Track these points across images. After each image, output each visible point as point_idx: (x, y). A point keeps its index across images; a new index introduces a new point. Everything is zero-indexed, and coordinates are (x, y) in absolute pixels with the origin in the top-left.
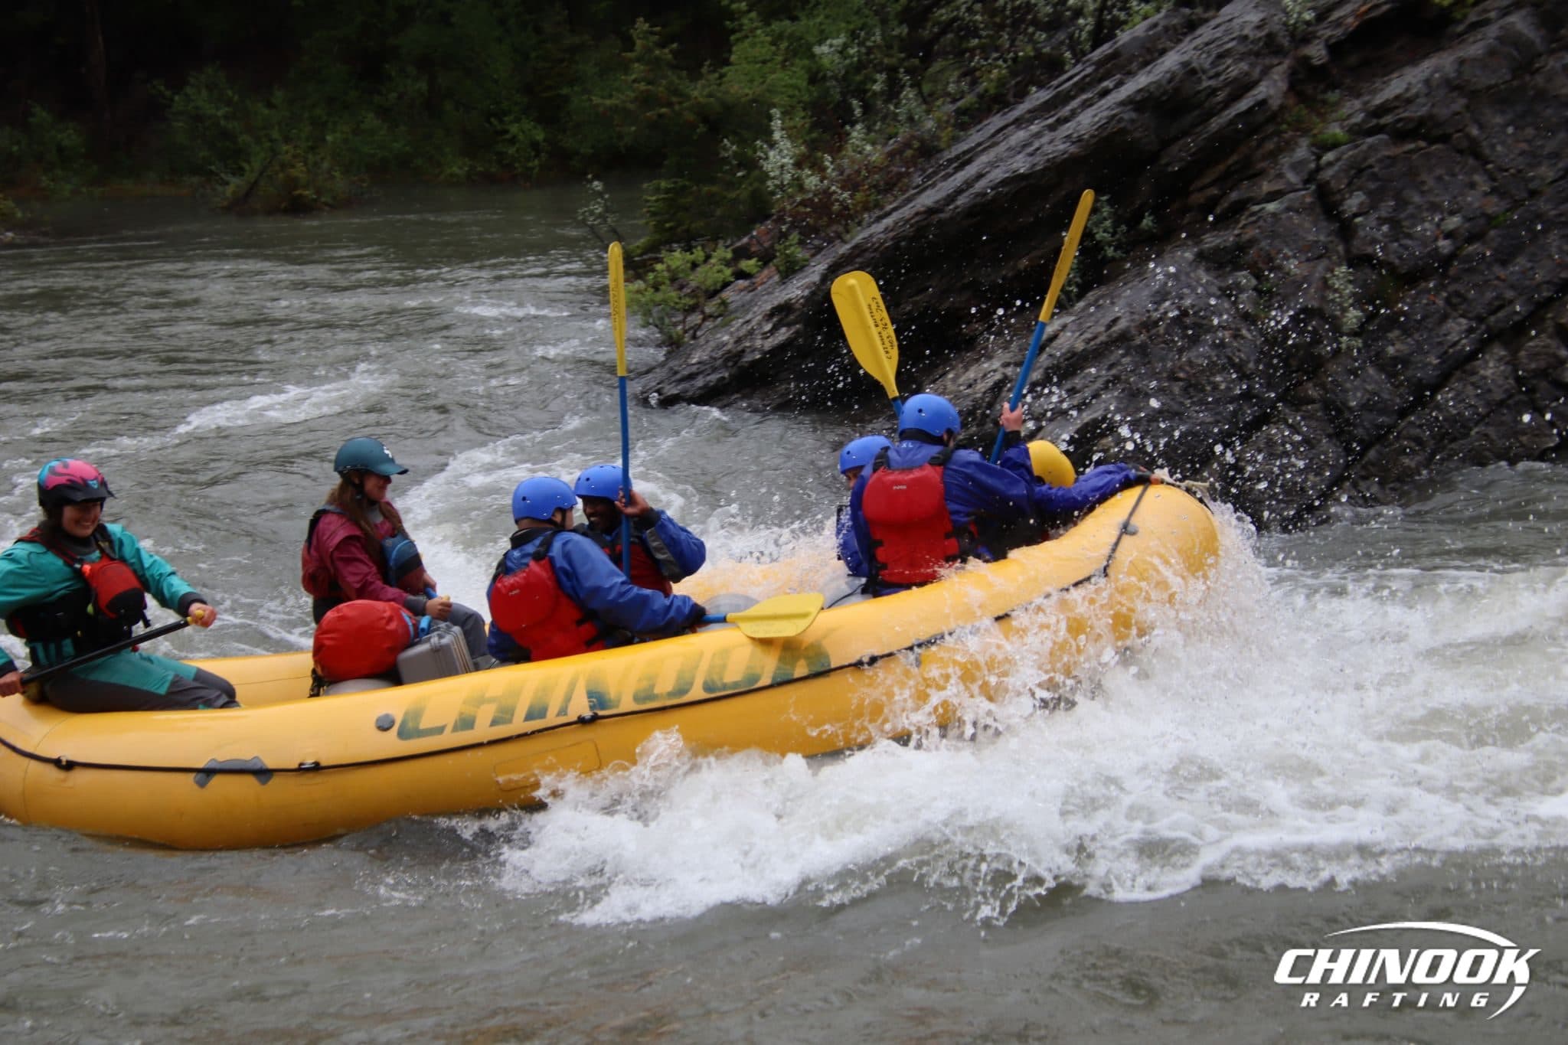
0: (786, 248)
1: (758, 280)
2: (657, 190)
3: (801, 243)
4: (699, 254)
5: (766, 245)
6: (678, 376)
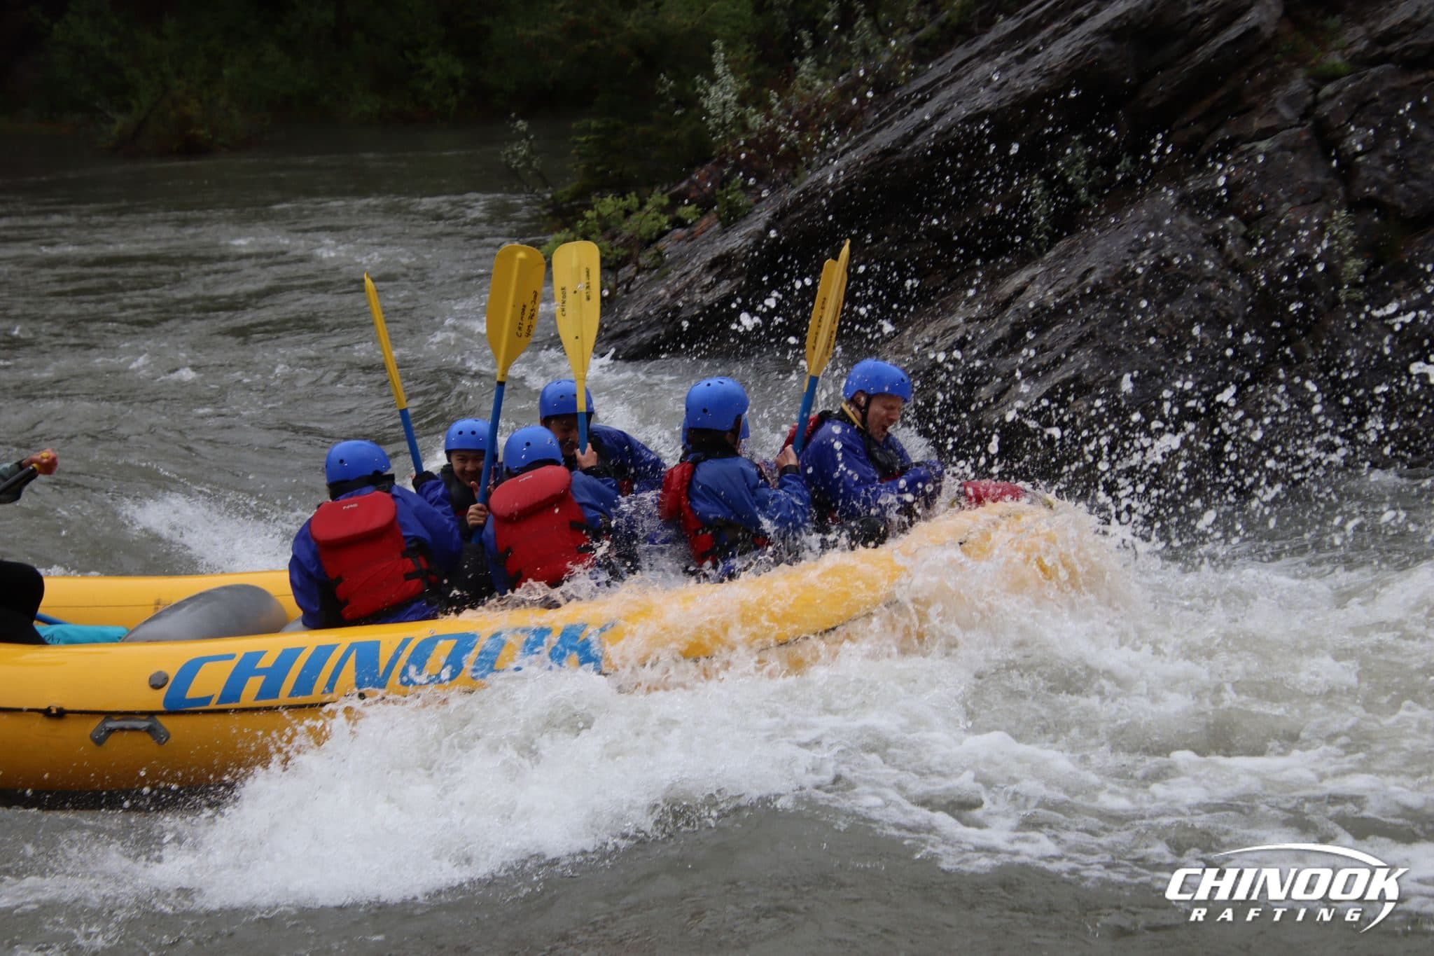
0: (727, 194)
1: (697, 229)
2: (587, 130)
3: (745, 188)
4: (632, 200)
5: (707, 190)
6: (610, 334)
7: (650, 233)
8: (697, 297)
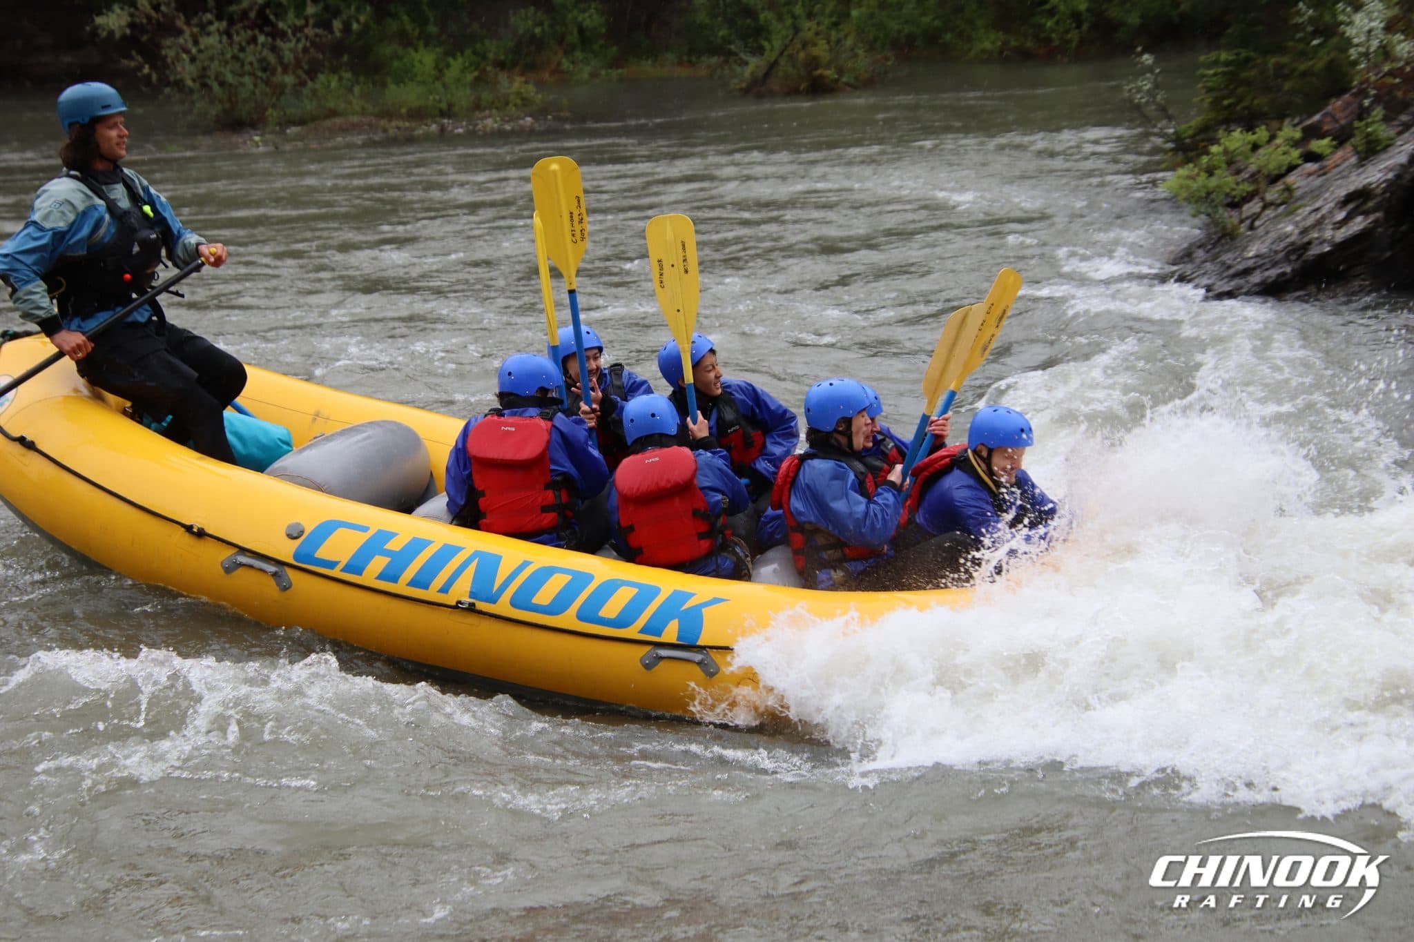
0: (1367, 125)
2: (1216, 63)
3: (1387, 119)
4: (1262, 133)
5: (1343, 122)
6: (1232, 271)
7: (1280, 167)
8: (1328, 234)
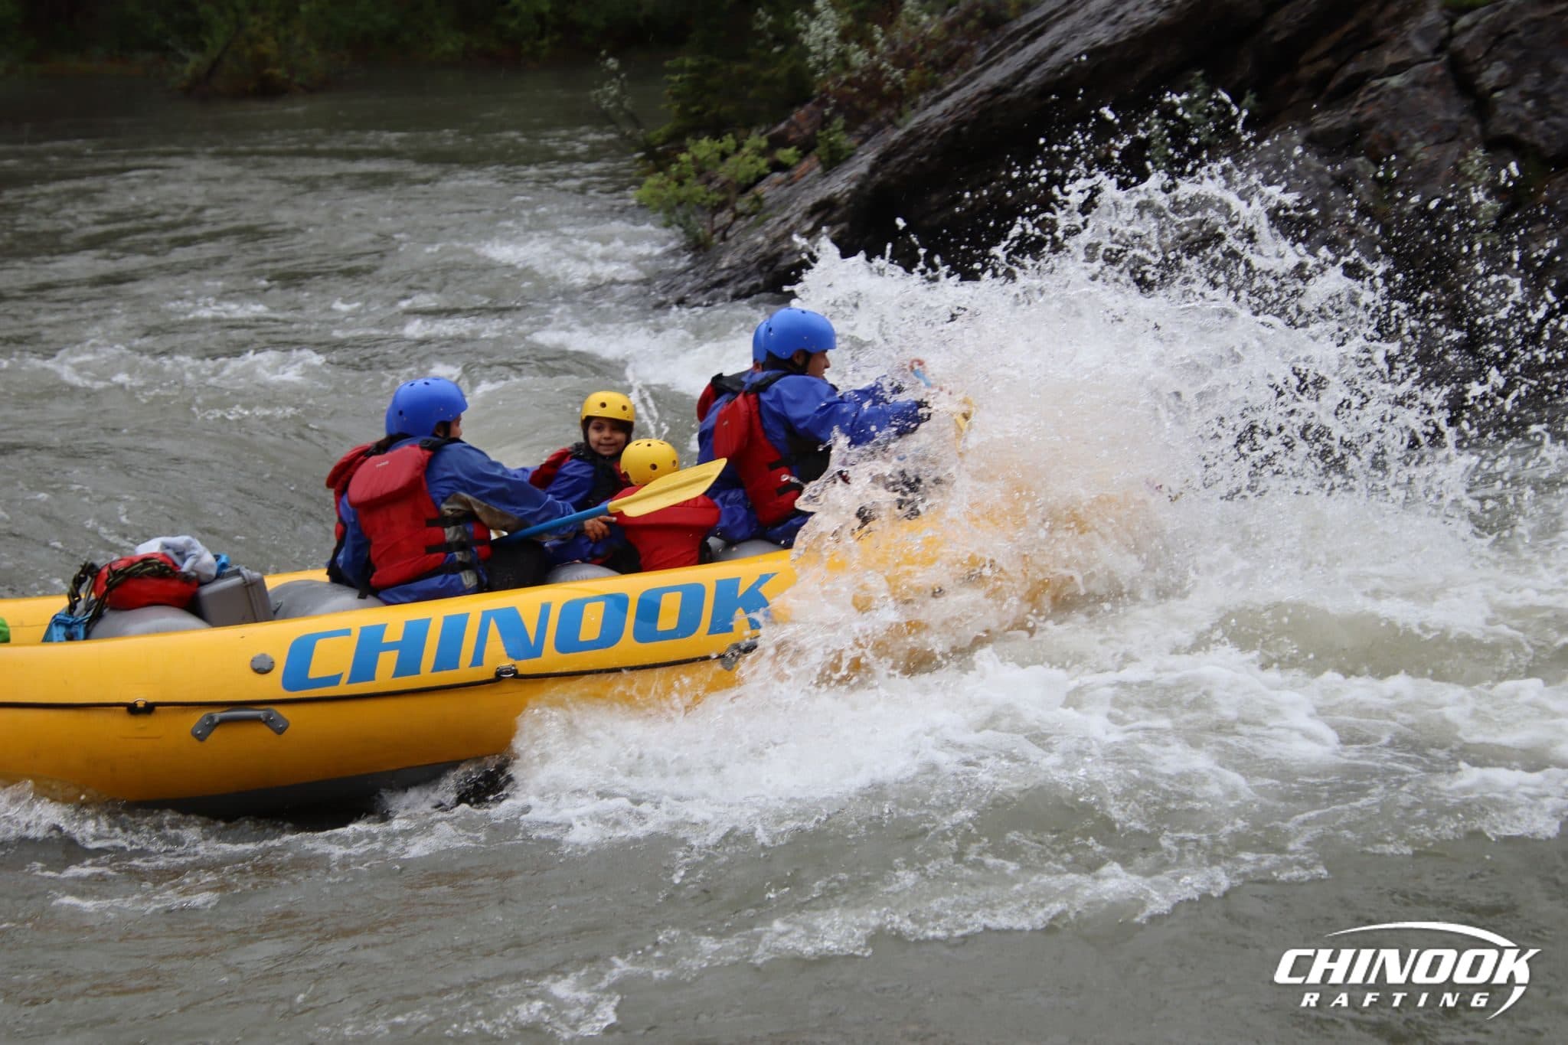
0: (829, 135)
1: (796, 172)
3: (847, 129)
4: (729, 142)
5: (807, 131)
7: (748, 177)
